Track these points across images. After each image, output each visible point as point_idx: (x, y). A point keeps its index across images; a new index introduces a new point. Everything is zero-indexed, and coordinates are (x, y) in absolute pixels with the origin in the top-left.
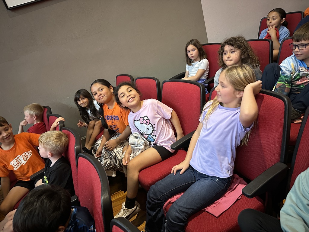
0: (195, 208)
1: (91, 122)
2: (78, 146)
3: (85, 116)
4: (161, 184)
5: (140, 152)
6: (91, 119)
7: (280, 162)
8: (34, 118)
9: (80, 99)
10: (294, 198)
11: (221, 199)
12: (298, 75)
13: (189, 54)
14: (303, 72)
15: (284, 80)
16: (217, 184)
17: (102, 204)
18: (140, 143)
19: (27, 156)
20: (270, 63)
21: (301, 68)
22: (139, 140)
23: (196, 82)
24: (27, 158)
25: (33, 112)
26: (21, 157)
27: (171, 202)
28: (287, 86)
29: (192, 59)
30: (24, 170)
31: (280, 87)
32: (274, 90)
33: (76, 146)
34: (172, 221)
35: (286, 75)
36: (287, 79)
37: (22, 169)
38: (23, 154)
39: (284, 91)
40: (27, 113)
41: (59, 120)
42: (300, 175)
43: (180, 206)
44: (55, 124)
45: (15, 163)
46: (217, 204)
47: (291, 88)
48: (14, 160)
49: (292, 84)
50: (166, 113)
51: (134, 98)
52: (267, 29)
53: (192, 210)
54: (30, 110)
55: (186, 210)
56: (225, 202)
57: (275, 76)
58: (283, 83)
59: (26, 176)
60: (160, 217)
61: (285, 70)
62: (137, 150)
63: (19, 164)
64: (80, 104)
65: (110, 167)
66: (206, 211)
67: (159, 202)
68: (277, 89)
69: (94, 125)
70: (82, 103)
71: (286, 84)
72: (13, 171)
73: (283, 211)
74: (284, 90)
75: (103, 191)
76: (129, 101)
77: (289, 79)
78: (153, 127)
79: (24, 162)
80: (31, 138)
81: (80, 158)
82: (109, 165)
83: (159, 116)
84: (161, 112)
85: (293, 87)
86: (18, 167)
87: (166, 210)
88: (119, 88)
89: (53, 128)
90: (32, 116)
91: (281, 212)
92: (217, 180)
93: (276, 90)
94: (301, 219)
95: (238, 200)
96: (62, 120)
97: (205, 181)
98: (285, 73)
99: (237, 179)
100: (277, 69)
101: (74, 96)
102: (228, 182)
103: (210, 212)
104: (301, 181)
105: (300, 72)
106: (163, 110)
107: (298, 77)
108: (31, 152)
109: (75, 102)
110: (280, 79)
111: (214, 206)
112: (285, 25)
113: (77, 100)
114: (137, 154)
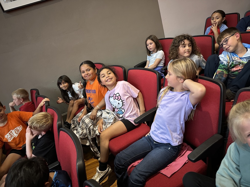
0: (151, 171)
1: (71, 102)
2: (60, 122)
3: (65, 97)
4: (124, 153)
5: (110, 124)
6: (70, 99)
7: (218, 133)
8: (21, 100)
9: (62, 83)
10: (227, 163)
11: (172, 163)
12: (233, 64)
13: (148, 47)
14: (236, 60)
15: (223, 68)
16: (169, 152)
17: (77, 169)
18: (111, 118)
19: (18, 130)
20: (212, 54)
21: (234, 58)
22: (110, 116)
23: (153, 70)
24: (18, 131)
25: (19, 96)
26: (13, 131)
27: (133, 166)
28: (225, 72)
29: (151, 50)
30: (16, 142)
31: (220, 73)
32: (215, 76)
33: (58, 122)
34: (133, 182)
35: (224, 64)
36: (224, 67)
37: (15, 141)
38: (15, 129)
39: (223, 77)
40: (15, 96)
41: (45, 101)
42: (231, 145)
43: (139, 171)
44: (42, 104)
45: (9, 136)
46: (169, 167)
47: (228, 74)
48: (8, 134)
49: (229, 71)
50: (134, 92)
51: (111, 79)
52: (211, 26)
53: (149, 173)
54: (17, 94)
55: (144, 173)
56: (176, 165)
57: (216, 65)
58: (222, 70)
59: (18, 146)
60: (125, 178)
61: (223, 60)
62: (108, 123)
63: (12, 137)
64: (62, 87)
65: (85, 136)
66: (161, 173)
67: (123, 167)
68: (218, 75)
69: (73, 104)
70: (63, 86)
71: (224, 71)
72: (8, 142)
73: (218, 173)
74: (222, 75)
75: (78, 159)
76: (107, 81)
77: (226, 67)
78: (122, 102)
79: (16, 135)
80: (21, 115)
81: (61, 132)
82: (85, 135)
83: (128, 94)
84: (130, 91)
85: (229, 74)
86: (12, 139)
87: (130, 173)
88: (101, 70)
89: (40, 107)
90: (19, 99)
91: (217, 173)
92: (169, 149)
93: (216, 76)
94: (232, 179)
95: (185, 163)
96: (47, 100)
97: (160, 149)
98: (223, 63)
99: (186, 147)
100: (217, 59)
101: (57, 81)
102: (178, 150)
103: (164, 173)
104: (231, 150)
105: (233, 61)
106: (132, 90)
107: (233, 65)
108: (21, 126)
109: (58, 86)
110: (220, 67)
111: (167, 169)
112: (225, 23)
113: (59, 84)
114: (108, 126)
